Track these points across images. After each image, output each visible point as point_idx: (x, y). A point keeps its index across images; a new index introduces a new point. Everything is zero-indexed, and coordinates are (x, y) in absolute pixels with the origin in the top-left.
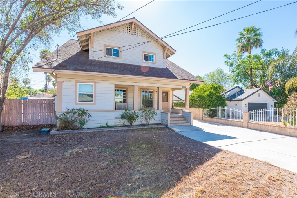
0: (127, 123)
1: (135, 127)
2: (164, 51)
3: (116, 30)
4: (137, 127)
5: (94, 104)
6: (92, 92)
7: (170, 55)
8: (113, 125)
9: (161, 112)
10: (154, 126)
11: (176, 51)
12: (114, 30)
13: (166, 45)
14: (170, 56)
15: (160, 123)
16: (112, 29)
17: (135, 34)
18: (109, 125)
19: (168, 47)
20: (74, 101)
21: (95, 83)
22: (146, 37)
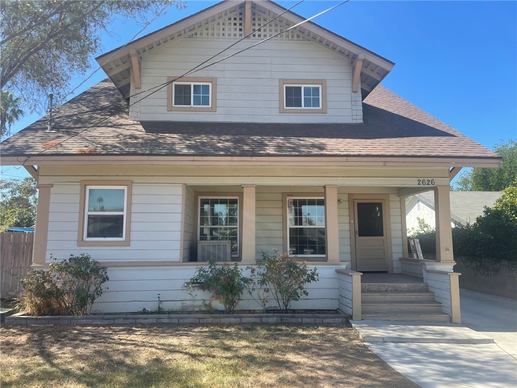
0: (219, 305)
1: (235, 317)
2: (353, 69)
3: (201, 34)
4: (241, 317)
5: (127, 243)
6: (122, 210)
7: (378, 78)
8: (177, 306)
9: (338, 271)
10: (302, 317)
11: (394, 64)
12: (196, 34)
13: (354, 50)
14: (378, 82)
15: (334, 308)
16: (190, 33)
17: (257, 33)
18: (166, 306)
19: (362, 55)
20: (75, 236)
21: (130, 184)
22: (293, 36)
